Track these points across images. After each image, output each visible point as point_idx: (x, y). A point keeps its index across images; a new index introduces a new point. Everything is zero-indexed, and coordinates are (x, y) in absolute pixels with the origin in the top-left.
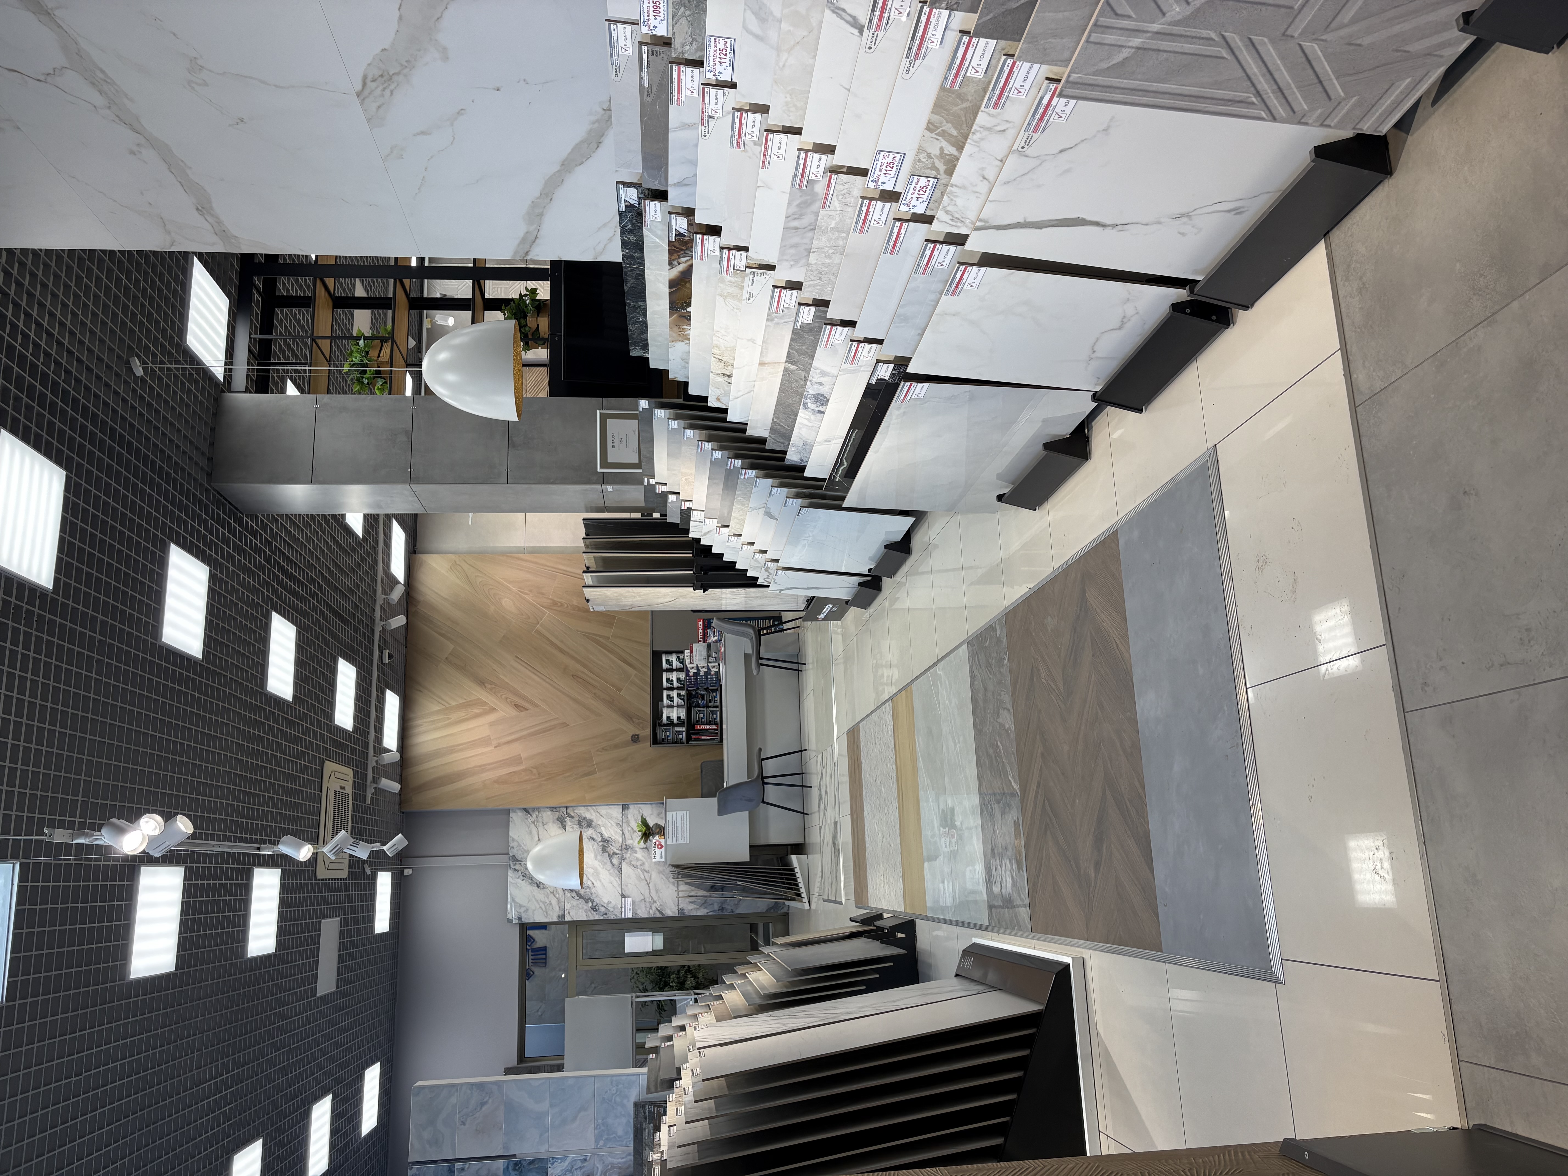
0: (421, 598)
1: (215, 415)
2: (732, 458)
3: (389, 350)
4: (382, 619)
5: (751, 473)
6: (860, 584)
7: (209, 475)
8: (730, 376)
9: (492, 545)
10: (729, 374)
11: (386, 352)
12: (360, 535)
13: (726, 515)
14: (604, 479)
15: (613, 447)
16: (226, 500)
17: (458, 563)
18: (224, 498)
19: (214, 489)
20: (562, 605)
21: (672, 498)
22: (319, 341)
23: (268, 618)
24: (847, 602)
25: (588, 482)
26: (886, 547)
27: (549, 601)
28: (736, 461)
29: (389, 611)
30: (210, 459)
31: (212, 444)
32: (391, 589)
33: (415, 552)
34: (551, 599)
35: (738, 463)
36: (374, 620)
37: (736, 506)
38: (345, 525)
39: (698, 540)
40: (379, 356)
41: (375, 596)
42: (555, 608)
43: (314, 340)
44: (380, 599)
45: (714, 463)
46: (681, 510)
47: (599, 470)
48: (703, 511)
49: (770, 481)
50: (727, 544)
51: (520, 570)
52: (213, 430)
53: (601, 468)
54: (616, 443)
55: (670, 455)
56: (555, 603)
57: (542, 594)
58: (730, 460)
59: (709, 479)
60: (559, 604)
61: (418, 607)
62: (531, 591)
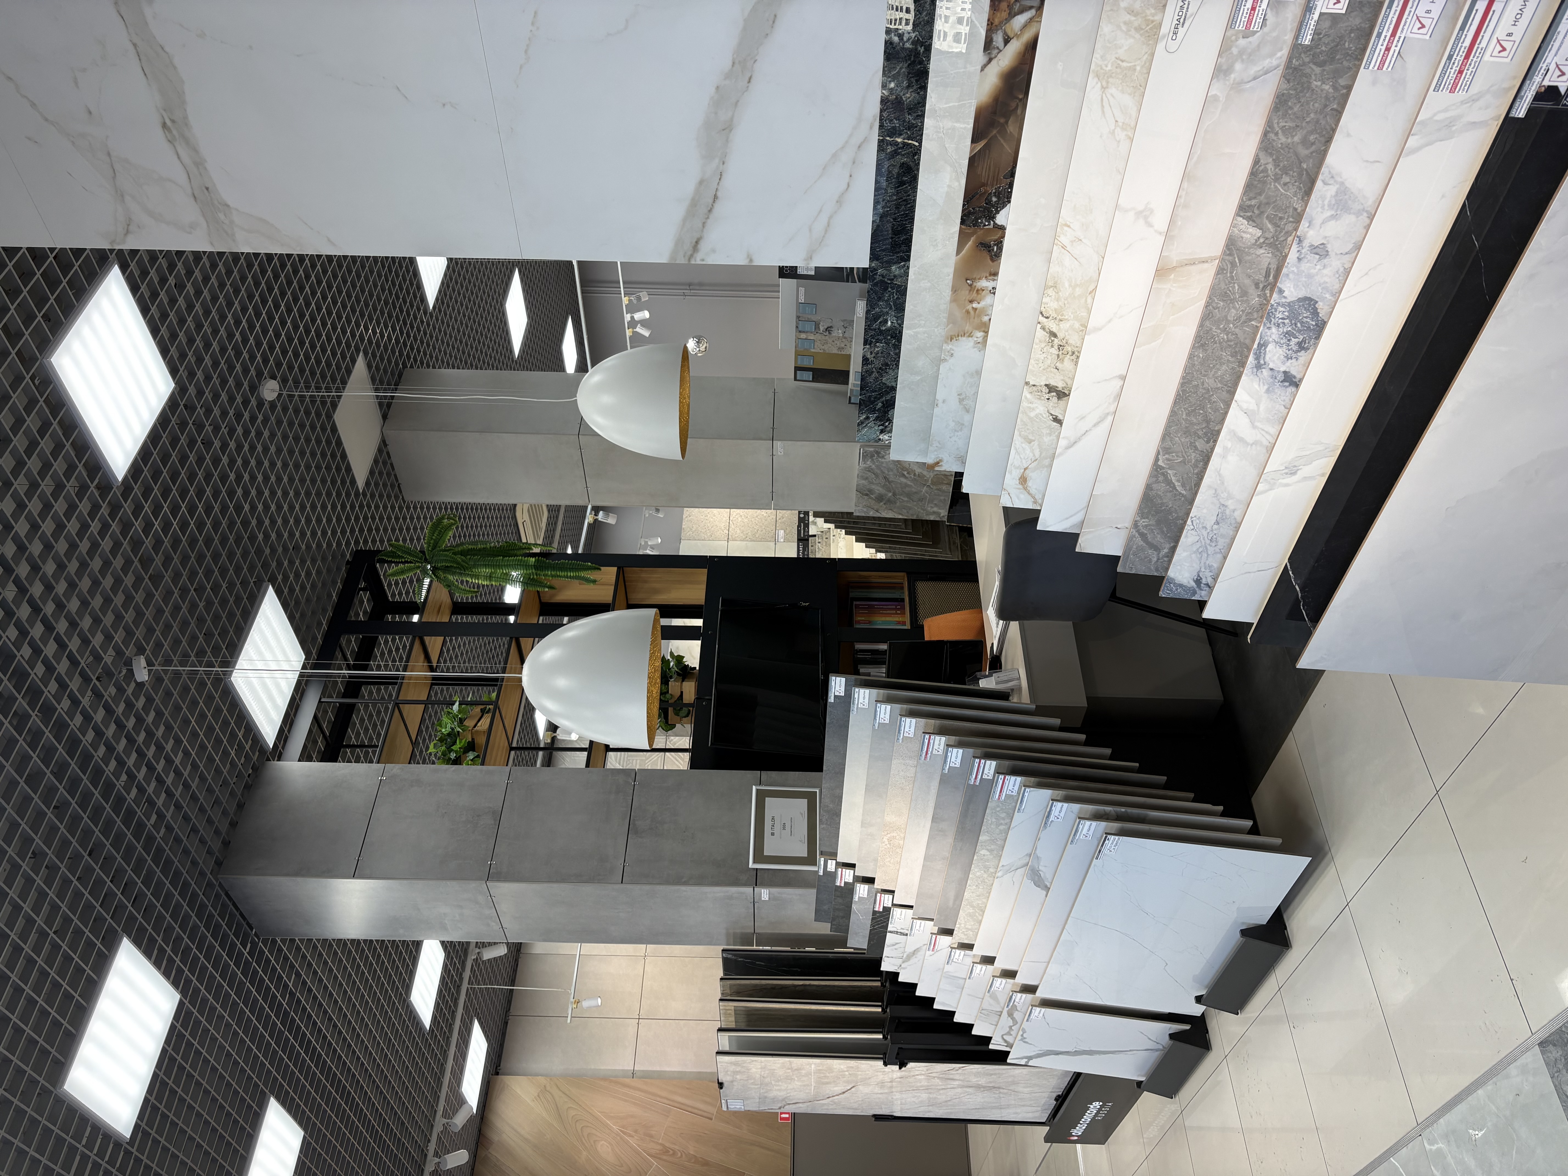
0: (495, 1137)
1: (248, 787)
2: (980, 758)
3: (489, 720)
4: (436, 1154)
5: (1014, 783)
6: (1172, 1036)
7: (219, 863)
8: (1062, 395)
9: (593, 1067)
10: (1060, 385)
11: (484, 723)
12: (427, 1026)
13: (951, 903)
14: (757, 879)
15: (773, 834)
16: (237, 909)
17: (548, 1088)
18: (234, 905)
19: (220, 885)
20: (674, 1154)
21: (862, 890)
22: (405, 708)
23: (262, 1106)
24: (1139, 1084)
25: (736, 883)
26: (1244, 933)
27: (659, 1147)
28: (988, 762)
29: (447, 1145)
30: (226, 844)
31: (233, 825)
32: (455, 1111)
33: (497, 1074)
34: (661, 1144)
35: (990, 766)
36: (426, 1155)
37: (976, 872)
38: (408, 1006)
39: (896, 975)
40: (475, 726)
41: (434, 1120)
42: (665, 1157)
43: (397, 705)
44: (439, 1122)
45: (947, 780)
46: (874, 912)
47: (751, 865)
48: (911, 907)
49: (1047, 793)
50: (948, 968)
51: (625, 1101)
52: (241, 806)
53: (754, 862)
54: (777, 829)
55: (869, 789)
56: (665, 1151)
57: (651, 1136)
58: (977, 760)
59: (934, 819)
60: (671, 1152)
61: (490, 1150)
62: (636, 1131)
